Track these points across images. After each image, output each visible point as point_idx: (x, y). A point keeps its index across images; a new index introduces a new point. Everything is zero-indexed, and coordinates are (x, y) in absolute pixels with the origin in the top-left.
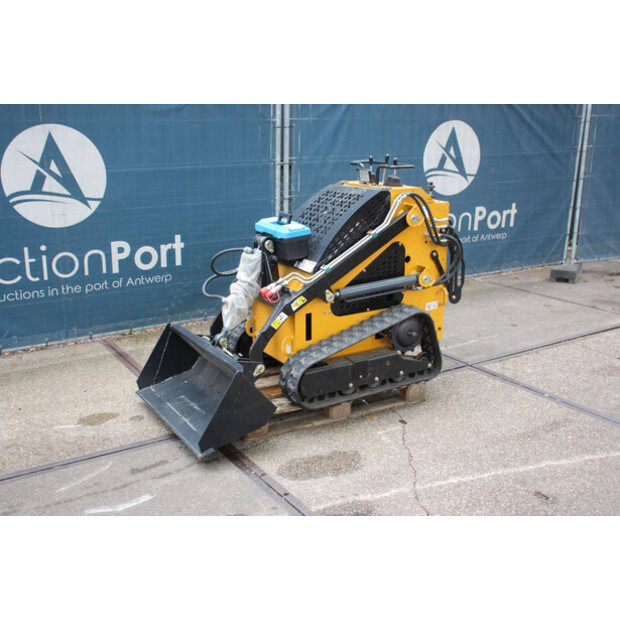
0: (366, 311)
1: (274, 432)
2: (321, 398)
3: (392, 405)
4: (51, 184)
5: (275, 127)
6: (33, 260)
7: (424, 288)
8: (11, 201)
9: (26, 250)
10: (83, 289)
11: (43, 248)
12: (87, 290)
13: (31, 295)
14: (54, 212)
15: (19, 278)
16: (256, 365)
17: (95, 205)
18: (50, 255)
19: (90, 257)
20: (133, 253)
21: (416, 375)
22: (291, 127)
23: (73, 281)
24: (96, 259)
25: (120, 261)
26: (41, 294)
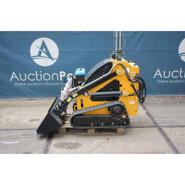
0: (104, 101)
1: (68, 133)
2: (82, 126)
3: (111, 134)
4: (43, 54)
5: (115, 38)
6: (38, 75)
7: (125, 96)
8: (33, 58)
9: (36, 72)
10: (52, 84)
11: (41, 72)
12: (53, 85)
13: (38, 84)
14: (44, 62)
15: (34, 79)
16: (62, 112)
17: (55, 61)
18: (43, 74)
19: (54, 75)
20: (66, 75)
21: (121, 125)
22: (122, 38)
23: (49, 82)
24: (55, 76)
25: (63, 77)
26: (40, 84)
